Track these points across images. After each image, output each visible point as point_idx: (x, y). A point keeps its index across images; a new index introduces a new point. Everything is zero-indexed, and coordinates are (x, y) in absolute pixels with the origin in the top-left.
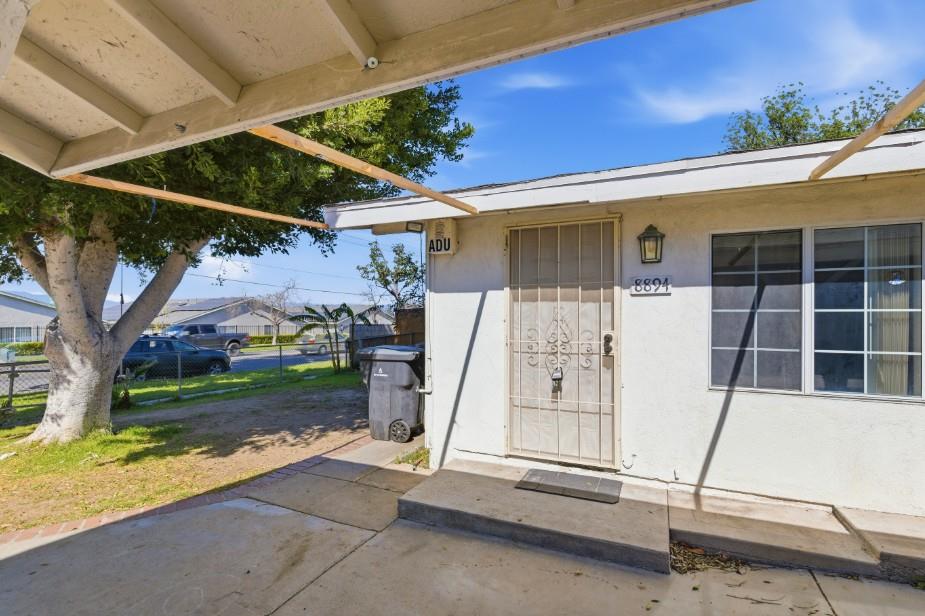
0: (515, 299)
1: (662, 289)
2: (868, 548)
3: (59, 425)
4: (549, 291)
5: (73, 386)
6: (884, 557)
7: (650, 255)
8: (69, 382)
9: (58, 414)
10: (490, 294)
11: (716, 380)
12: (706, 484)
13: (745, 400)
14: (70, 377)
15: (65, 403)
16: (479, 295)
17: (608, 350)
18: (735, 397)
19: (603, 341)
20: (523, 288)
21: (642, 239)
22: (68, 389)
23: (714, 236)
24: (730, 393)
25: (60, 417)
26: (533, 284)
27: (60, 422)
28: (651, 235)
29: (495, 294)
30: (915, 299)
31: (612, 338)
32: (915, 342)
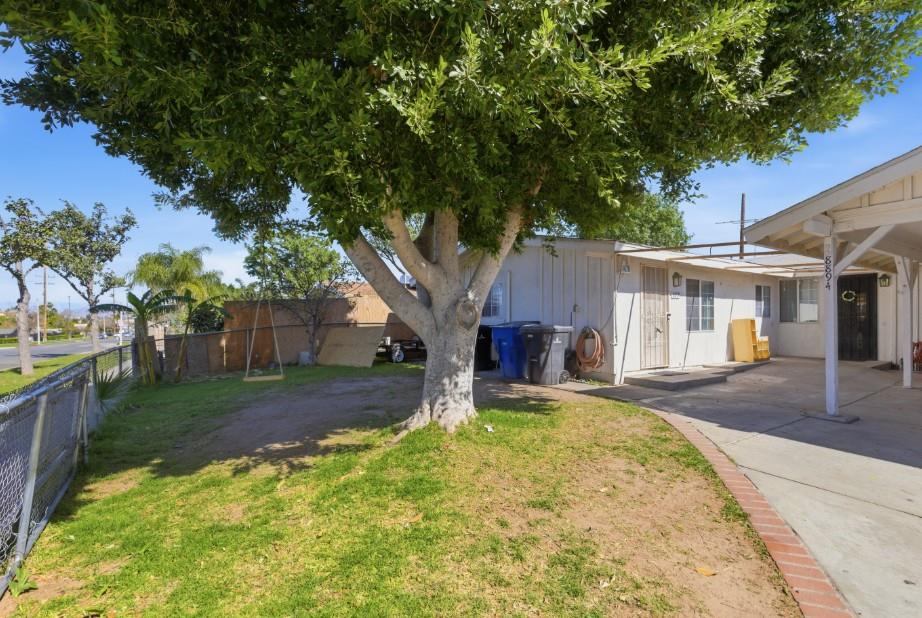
0: (644, 297)
1: (678, 297)
4: (653, 295)
7: (676, 283)
11: (687, 329)
12: (685, 364)
17: (668, 319)
18: (690, 334)
19: (666, 316)
20: (646, 293)
21: (674, 277)
23: (687, 279)
26: (649, 291)
28: (676, 276)
29: (637, 295)
30: (712, 303)
31: (669, 315)
32: (712, 315)
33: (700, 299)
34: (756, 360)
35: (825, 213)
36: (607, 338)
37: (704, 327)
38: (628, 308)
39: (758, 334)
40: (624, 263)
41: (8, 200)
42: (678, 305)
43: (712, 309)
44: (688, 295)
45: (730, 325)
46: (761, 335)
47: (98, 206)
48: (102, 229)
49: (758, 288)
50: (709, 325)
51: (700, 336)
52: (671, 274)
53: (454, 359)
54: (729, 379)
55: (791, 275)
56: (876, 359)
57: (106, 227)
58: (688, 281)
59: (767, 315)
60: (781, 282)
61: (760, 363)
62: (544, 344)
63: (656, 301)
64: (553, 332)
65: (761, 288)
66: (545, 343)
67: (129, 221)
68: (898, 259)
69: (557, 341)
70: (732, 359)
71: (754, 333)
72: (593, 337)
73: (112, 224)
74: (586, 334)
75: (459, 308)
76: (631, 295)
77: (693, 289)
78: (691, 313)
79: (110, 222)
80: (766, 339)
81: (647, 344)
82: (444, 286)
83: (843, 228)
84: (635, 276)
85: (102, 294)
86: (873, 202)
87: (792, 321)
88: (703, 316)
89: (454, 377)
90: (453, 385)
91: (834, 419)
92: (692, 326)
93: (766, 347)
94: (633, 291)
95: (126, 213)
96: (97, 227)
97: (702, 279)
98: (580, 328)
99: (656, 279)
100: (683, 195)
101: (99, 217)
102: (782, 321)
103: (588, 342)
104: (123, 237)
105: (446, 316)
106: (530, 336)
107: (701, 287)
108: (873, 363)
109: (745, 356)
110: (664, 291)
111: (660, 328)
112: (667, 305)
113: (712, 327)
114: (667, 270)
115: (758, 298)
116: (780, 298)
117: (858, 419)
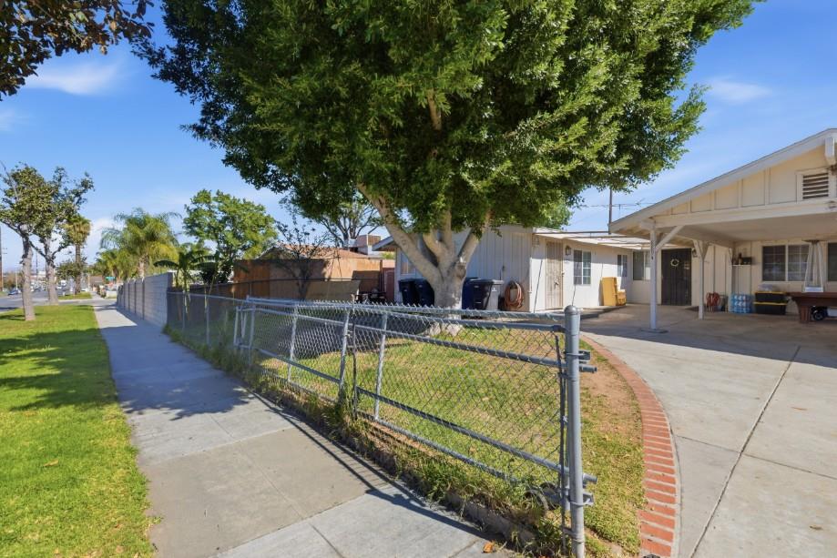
0: (548, 262)
1: (569, 262)
4: (553, 260)
7: (567, 253)
11: (574, 283)
13: (578, 287)
17: (562, 277)
21: (566, 249)
24: (575, 286)
26: (551, 258)
29: (544, 261)
30: (590, 266)
31: (563, 274)
32: (590, 274)
33: (582, 263)
34: (617, 305)
35: (651, 218)
36: (525, 289)
37: (585, 283)
38: (539, 269)
39: (619, 288)
40: (536, 239)
41: (15, 169)
42: (568, 267)
43: (590, 270)
44: (575, 261)
45: (601, 281)
46: (622, 288)
47: (58, 170)
49: (619, 257)
50: (587, 281)
51: (582, 288)
52: (564, 247)
53: (453, 296)
54: (600, 316)
55: (639, 248)
56: (690, 304)
57: (66, 189)
58: (575, 251)
59: (624, 275)
60: (634, 253)
61: (619, 306)
62: (486, 292)
63: (555, 264)
64: (492, 284)
65: (620, 257)
67: (86, 185)
68: (695, 241)
69: (494, 290)
70: (602, 304)
71: (616, 287)
72: (516, 288)
74: (511, 286)
75: (456, 267)
76: (540, 261)
77: (578, 257)
78: (577, 272)
79: (69, 185)
80: (623, 291)
81: (549, 294)
82: (447, 254)
83: (660, 226)
84: (543, 248)
85: (59, 250)
86: (674, 212)
87: (641, 279)
88: (584, 275)
91: (655, 331)
92: (577, 281)
93: (624, 297)
94: (541, 258)
95: (84, 177)
97: (584, 250)
98: (508, 281)
99: (556, 250)
100: (575, 205)
101: (60, 180)
102: (634, 279)
103: (512, 291)
104: (80, 198)
105: (448, 272)
106: (477, 287)
107: (582, 255)
108: (689, 307)
109: (610, 303)
110: (560, 258)
111: (557, 283)
112: (561, 268)
113: (589, 283)
114: (562, 245)
115: (619, 264)
116: (632, 264)
117: (666, 332)
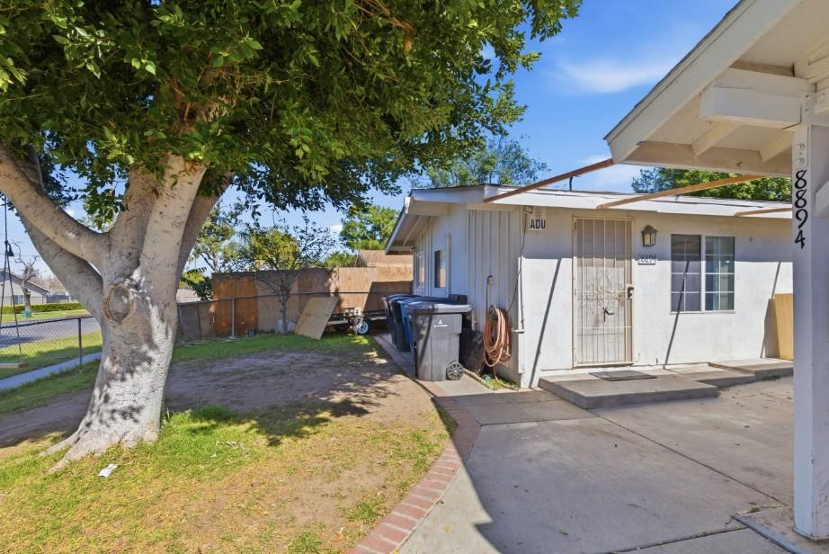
0: (580, 264)
1: (653, 262)
2: (748, 371)
3: (136, 421)
4: (600, 260)
5: (154, 366)
6: (756, 372)
7: (647, 242)
8: (150, 360)
9: (135, 405)
10: (563, 260)
11: (673, 309)
12: (669, 362)
13: (685, 317)
14: (151, 354)
15: (145, 390)
16: (556, 261)
17: (630, 295)
18: (680, 316)
19: (627, 291)
20: (585, 257)
21: (643, 233)
22: (149, 370)
23: (673, 235)
24: (677, 315)
25: (138, 410)
26: (590, 255)
27: (136, 416)
28: (648, 230)
29: (566, 262)
30: (732, 269)
31: (632, 289)
32: (731, 287)
33: (703, 263)
37: (712, 307)
43: (730, 279)
44: (674, 258)
45: (770, 301)
48: (221, 215)
50: (724, 303)
51: (701, 320)
52: (638, 228)
58: (675, 237)
64: (432, 313)
66: (419, 328)
69: (440, 324)
73: (227, 210)
74: (493, 315)
76: (553, 262)
77: (688, 249)
78: (682, 285)
81: (585, 334)
84: (561, 234)
88: (707, 289)
89: (105, 387)
90: (102, 399)
92: (683, 305)
94: (558, 257)
96: (218, 214)
97: (709, 233)
99: (606, 237)
107: (705, 246)
110: (622, 254)
112: (627, 275)
113: (730, 304)
114: (629, 224)
